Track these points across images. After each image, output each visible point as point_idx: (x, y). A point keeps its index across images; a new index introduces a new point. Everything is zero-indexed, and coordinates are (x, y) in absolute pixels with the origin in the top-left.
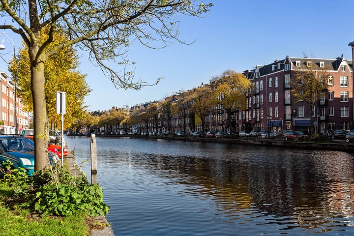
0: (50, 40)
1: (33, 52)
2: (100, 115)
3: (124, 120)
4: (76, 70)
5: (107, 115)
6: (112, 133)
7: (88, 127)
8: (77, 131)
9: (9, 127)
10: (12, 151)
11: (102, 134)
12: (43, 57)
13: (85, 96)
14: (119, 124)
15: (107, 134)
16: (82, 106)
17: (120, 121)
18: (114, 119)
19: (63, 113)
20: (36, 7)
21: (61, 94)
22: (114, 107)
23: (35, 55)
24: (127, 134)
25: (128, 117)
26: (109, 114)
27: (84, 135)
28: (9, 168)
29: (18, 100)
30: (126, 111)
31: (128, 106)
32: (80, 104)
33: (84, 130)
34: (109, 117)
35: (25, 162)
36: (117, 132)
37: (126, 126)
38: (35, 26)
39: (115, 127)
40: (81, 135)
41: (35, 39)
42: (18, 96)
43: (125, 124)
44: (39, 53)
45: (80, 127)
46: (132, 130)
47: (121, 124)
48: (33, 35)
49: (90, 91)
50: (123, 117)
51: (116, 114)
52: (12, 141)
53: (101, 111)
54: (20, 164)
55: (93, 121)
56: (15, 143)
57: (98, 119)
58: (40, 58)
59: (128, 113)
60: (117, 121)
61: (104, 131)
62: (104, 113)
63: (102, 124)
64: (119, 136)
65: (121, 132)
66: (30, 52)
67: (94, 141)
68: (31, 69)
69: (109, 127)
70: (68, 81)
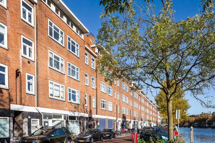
0: (175, 92)
1: (168, 96)
2: (195, 117)
3: (209, 119)
4: (183, 98)
5: (199, 117)
6: (201, 126)
7: (189, 122)
8: (183, 124)
9: (153, 123)
10: (158, 133)
11: (196, 126)
12: (172, 98)
13: (188, 109)
14: (205, 121)
15: (198, 126)
16: (186, 114)
17: (206, 120)
18: (203, 119)
19: (179, 118)
20: (169, 79)
21: (178, 111)
22: (202, 113)
23: (169, 97)
24: (210, 126)
25: (211, 118)
26: (200, 116)
27: (186, 127)
28: (158, 139)
29: (158, 112)
30: (210, 114)
31: (211, 112)
32: (185, 113)
33: (187, 124)
34: (200, 117)
35: (164, 137)
36: (204, 125)
37: (210, 122)
38: (169, 87)
39: (203, 123)
40: (185, 126)
41: (169, 91)
42: (159, 111)
43: (209, 121)
44: (170, 97)
45: (184, 123)
46: (213, 124)
47: (206, 121)
48: (168, 90)
49: (190, 107)
50: (208, 117)
51: (204, 116)
52: (158, 129)
53: (195, 115)
54: (161, 138)
55: (191, 120)
56: (159, 130)
57: (194, 119)
58: (171, 99)
59: (211, 116)
60: (204, 120)
61: (197, 125)
62: (198, 116)
63: (196, 121)
64: (205, 127)
65: (206, 125)
66: (167, 97)
67: (192, 130)
68: (167, 103)
69: (200, 123)
70: (180, 103)
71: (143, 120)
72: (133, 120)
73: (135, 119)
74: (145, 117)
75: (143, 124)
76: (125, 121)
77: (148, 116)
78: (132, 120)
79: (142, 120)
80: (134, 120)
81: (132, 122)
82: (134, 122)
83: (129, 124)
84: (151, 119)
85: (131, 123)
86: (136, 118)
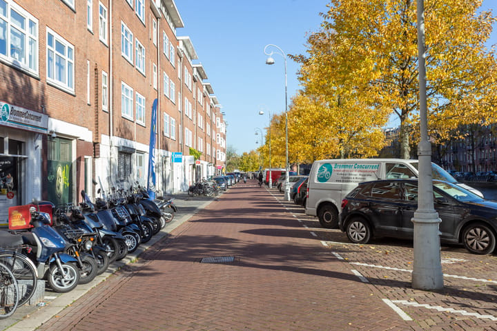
9: (206, 163)
71: (170, 146)
72: (117, 140)
73: (125, 133)
74: (180, 135)
75: (172, 165)
76: (33, 135)
77: (189, 134)
78: (104, 139)
79: (166, 148)
80: (122, 136)
81: (104, 150)
82: (126, 153)
83: (79, 159)
84: (201, 149)
85: (96, 154)
86: (134, 129)
